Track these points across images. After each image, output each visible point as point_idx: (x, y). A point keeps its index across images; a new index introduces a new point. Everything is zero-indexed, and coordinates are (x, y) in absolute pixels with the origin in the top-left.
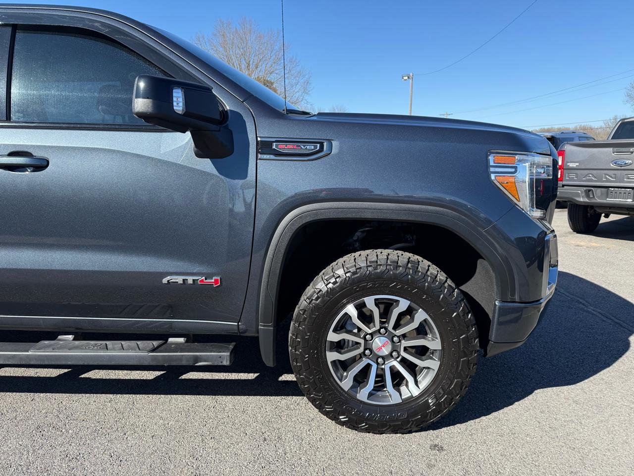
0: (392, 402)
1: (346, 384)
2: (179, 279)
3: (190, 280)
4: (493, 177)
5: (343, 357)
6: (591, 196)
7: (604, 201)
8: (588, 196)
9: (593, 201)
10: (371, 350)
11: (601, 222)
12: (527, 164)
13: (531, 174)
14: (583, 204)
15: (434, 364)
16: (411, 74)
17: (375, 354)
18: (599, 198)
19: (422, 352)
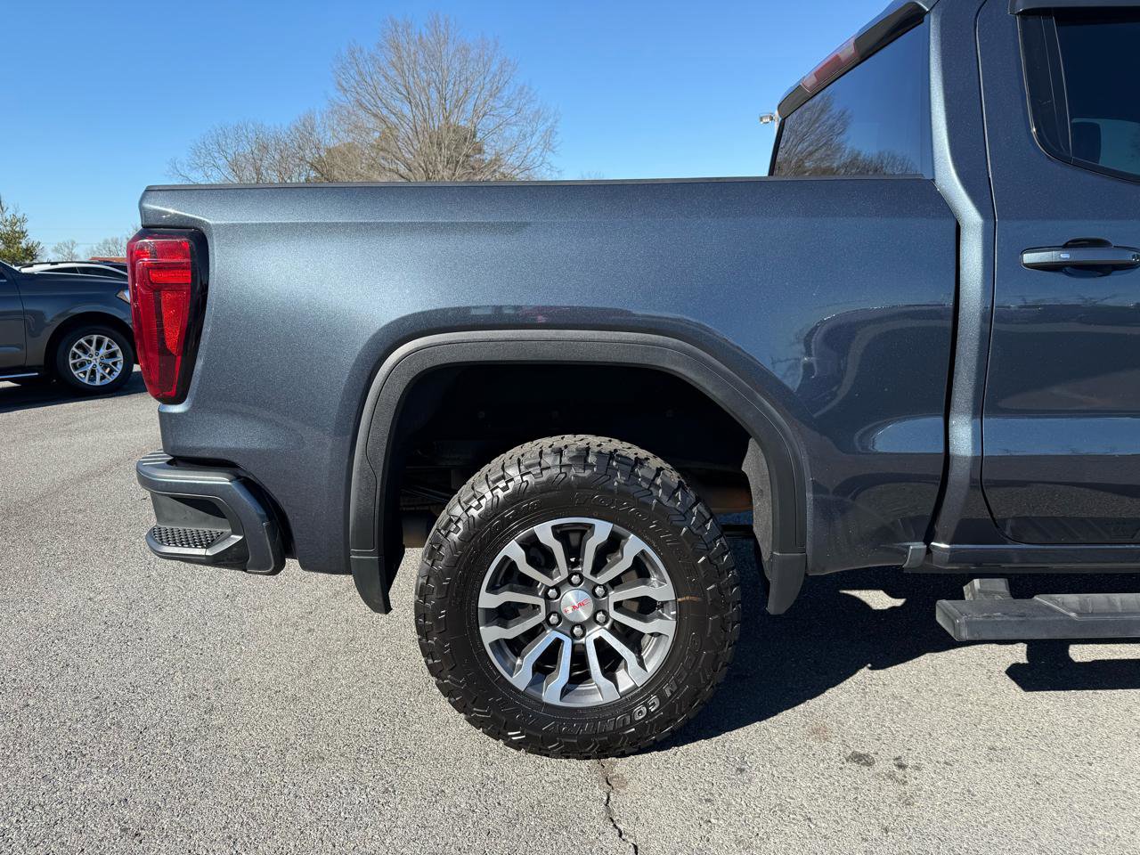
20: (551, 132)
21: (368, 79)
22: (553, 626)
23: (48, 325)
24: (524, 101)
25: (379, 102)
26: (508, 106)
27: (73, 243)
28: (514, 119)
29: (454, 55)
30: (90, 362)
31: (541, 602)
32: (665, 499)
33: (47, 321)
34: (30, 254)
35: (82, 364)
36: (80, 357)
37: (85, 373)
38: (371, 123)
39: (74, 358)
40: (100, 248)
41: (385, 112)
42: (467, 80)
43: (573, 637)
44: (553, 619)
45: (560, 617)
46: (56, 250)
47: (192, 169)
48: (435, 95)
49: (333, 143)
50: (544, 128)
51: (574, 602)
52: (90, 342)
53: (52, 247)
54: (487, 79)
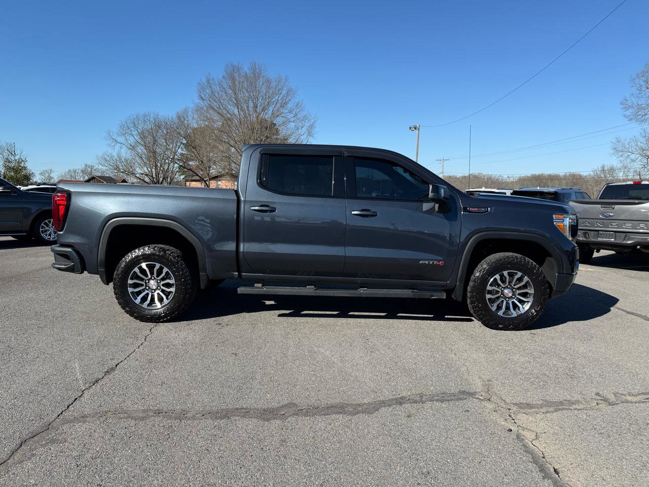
0: (513, 316)
1: (494, 308)
2: (427, 262)
3: (431, 263)
4: (555, 223)
5: (493, 297)
6: (587, 237)
7: (597, 240)
8: (585, 237)
9: (589, 240)
10: (504, 295)
11: (593, 256)
12: (568, 219)
13: (569, 222)
14: (582, 242)
15: (531, 299)
16: (418, 126)
17: (505, 296)
18: (592, 238)
19: (525, 295)
20: (312, 127)
21: (216, 95)
22: (147, 290)
23: (32, 214)
24: (298, 110)
25: (221, 107)
26: (290, 112)
27: (51, 170)
28: (292, 119)
29: (263, 84)
30: (49, 230)
31: (144, 284)
32: (172, 259)
33: (32, 212)
34: (27, 179)
35: (46, 231)
36: (45, 228)
37: (46, 235)
38: (216, 117)
39: (42, 228)
40: (66, 174)
41: (225, 112)
42: (269, 97)
43: (152, 292)
44: (147, 288)
45: (149, 288)
46: (41, 174)
47: (119, 135)
48: (251, 104)
49: (195, 126)
50: (308, 125)
51: (153, 284)
52: (50, 222)
53: (39, 172)
54: (280, 98)
